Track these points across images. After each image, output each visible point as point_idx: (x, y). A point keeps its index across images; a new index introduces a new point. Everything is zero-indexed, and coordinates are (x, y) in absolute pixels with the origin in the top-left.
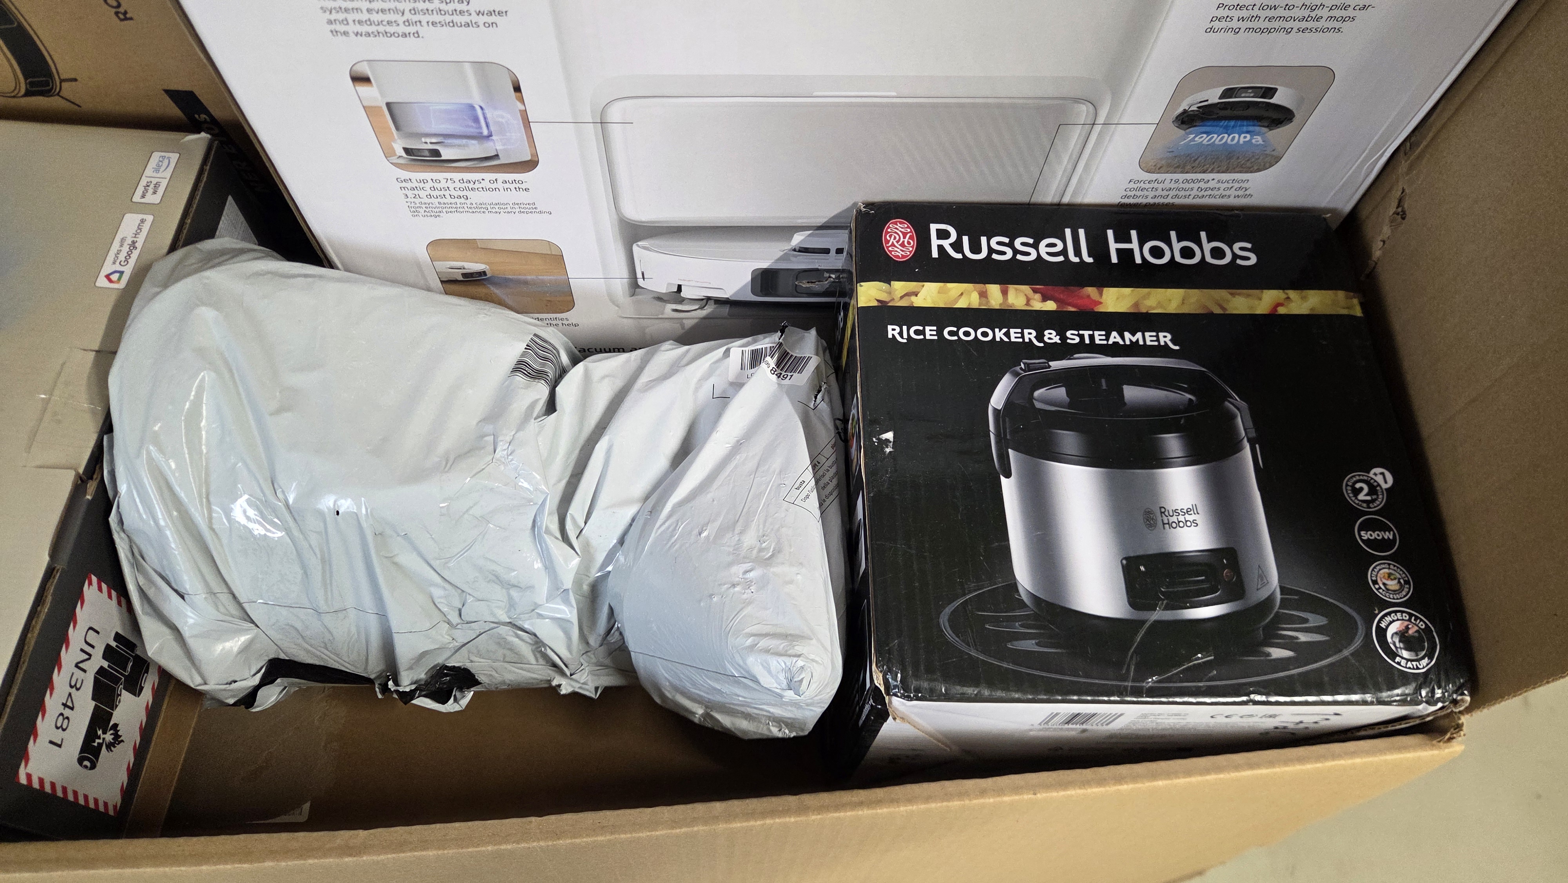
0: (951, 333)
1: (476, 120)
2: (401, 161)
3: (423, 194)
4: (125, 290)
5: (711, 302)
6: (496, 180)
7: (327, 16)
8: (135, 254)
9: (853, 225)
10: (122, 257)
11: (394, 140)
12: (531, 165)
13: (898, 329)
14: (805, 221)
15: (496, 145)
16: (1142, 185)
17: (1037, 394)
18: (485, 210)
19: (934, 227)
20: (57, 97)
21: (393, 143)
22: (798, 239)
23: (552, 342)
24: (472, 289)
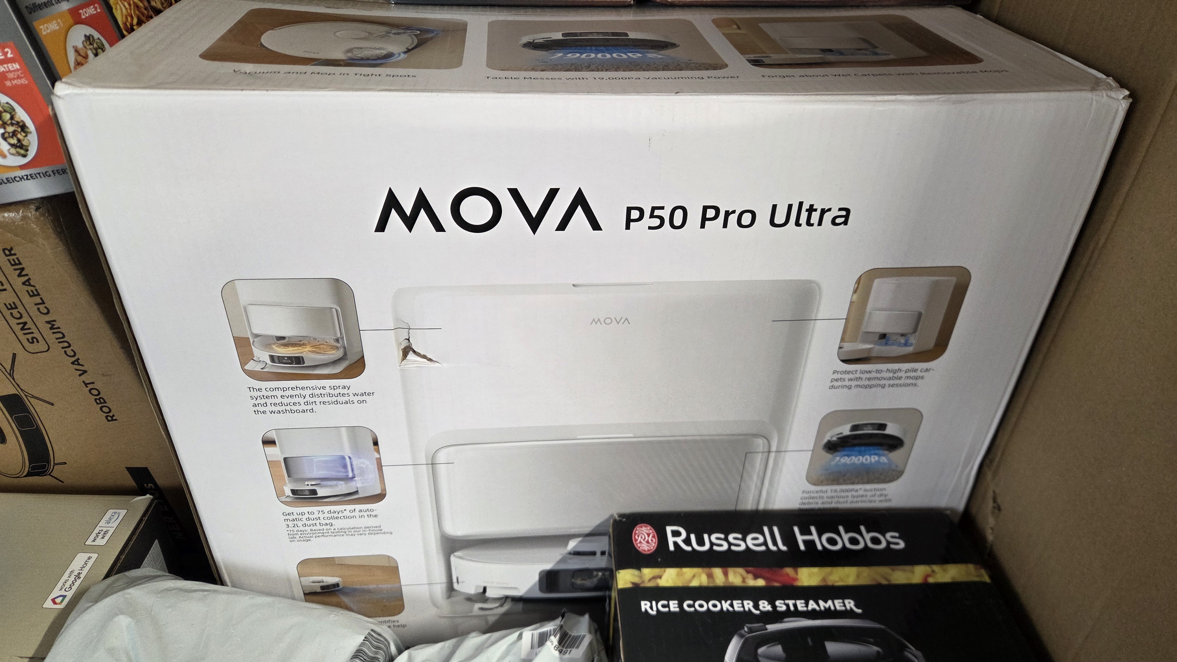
0: (689, 606)
1: (345, 466)
2: (288, 500)
3: (300, 523)
4: (64, 609)
5: (509, 600)
6: (354, 510)
7: (254, 401)
8: (79, 582)
9: (611, 530)
10: (67, 585)
11: (285, 484)
12: (380, 497)
13: (649, 604)
14: (577, 530)
15: (357, 484)
16: (813, 495)
17: (761, 650)
18: (344, 533)
19: (669, 529)
20: (49, 476)
21: (284, 487)
22: (572, 545)
23: (384, 635)
24: (326, 599)
